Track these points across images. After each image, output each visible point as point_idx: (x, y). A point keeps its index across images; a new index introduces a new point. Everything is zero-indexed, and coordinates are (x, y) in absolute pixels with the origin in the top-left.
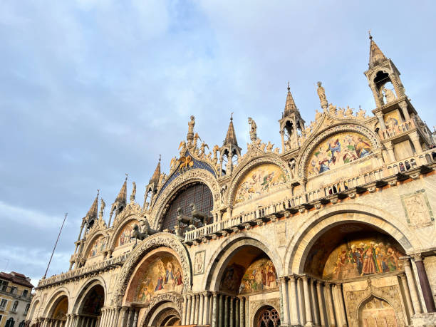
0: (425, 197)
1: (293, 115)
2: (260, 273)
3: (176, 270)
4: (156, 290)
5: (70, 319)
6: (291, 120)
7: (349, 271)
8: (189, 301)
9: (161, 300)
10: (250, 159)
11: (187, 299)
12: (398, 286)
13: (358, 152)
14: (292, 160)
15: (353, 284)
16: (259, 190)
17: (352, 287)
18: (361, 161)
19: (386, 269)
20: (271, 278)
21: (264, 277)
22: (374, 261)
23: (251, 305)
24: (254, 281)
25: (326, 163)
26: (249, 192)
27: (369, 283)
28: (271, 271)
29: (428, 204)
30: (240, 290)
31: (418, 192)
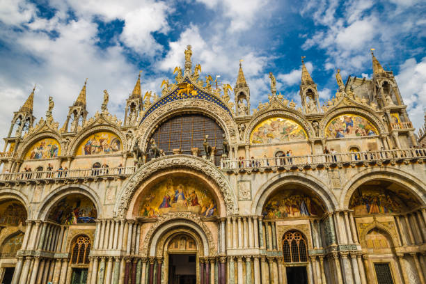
2: (283, 204)
3: (190, 191)
4: (161, 207)
7: (361, 210)
9: (174, 218)
13: (367, 131)
14: (315, 121)
15: (363, 219)
16: (279, 138)
18: (369, 138)
19: (387, 212)
20: (296, 209)
21: (288, 207)
22: (378, 205)
23: (277, 229)
24: (278, 210)
25: (341, 132)
26: (267, 136)
27: (375, 219)
28: (295, 204)
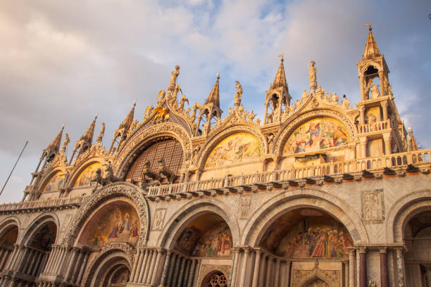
0: (382, 197)
1: (281, 88)
2: (217, 239)
3: (133, 222)
4: (110, 237)
5: (17, 249)
6: (278, 93)
7: (301, 252)
8: (142, 254)
9: (113, 248)
10: (229, 124)
11: (140, 252)
12: (341, 272)
13: (335, 140)
14: (271, 134)
15: (302, 263)
16: (232, 158)
17: (301, 266)
18: (335, 150)
19: (334, 255)
20: (227, 246)
21: (220, 244)
22: (325, 246)
23: (201, 268)
24: (210, 245)
25: (303, 145)
26: (222, 158)
27: (316, 265)
28: (228, 239)
29: (383, 203)
30: (194, 252)
31: (377, 190)
